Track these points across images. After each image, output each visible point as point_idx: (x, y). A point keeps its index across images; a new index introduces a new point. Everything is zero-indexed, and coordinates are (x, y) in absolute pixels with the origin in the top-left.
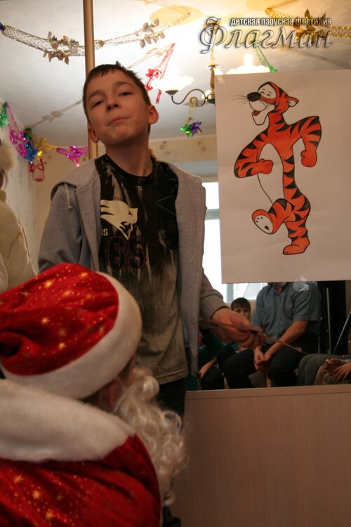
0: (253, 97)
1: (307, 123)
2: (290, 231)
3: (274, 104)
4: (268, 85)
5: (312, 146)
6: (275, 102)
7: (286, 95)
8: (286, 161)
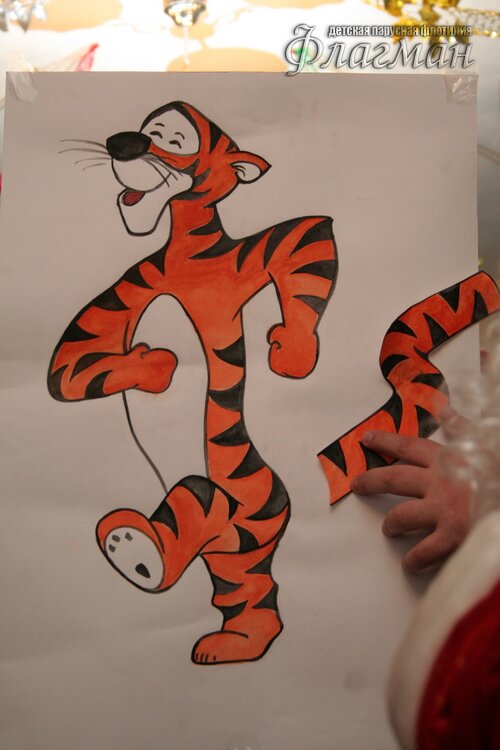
0: (125, 146)
1: (293, 238)
2: (220, 585)
3: (190, 170)
4: (174, 113)
5: (304, 313)
6: (194, 166)
7: (232, 144)
8: (219, 353)
